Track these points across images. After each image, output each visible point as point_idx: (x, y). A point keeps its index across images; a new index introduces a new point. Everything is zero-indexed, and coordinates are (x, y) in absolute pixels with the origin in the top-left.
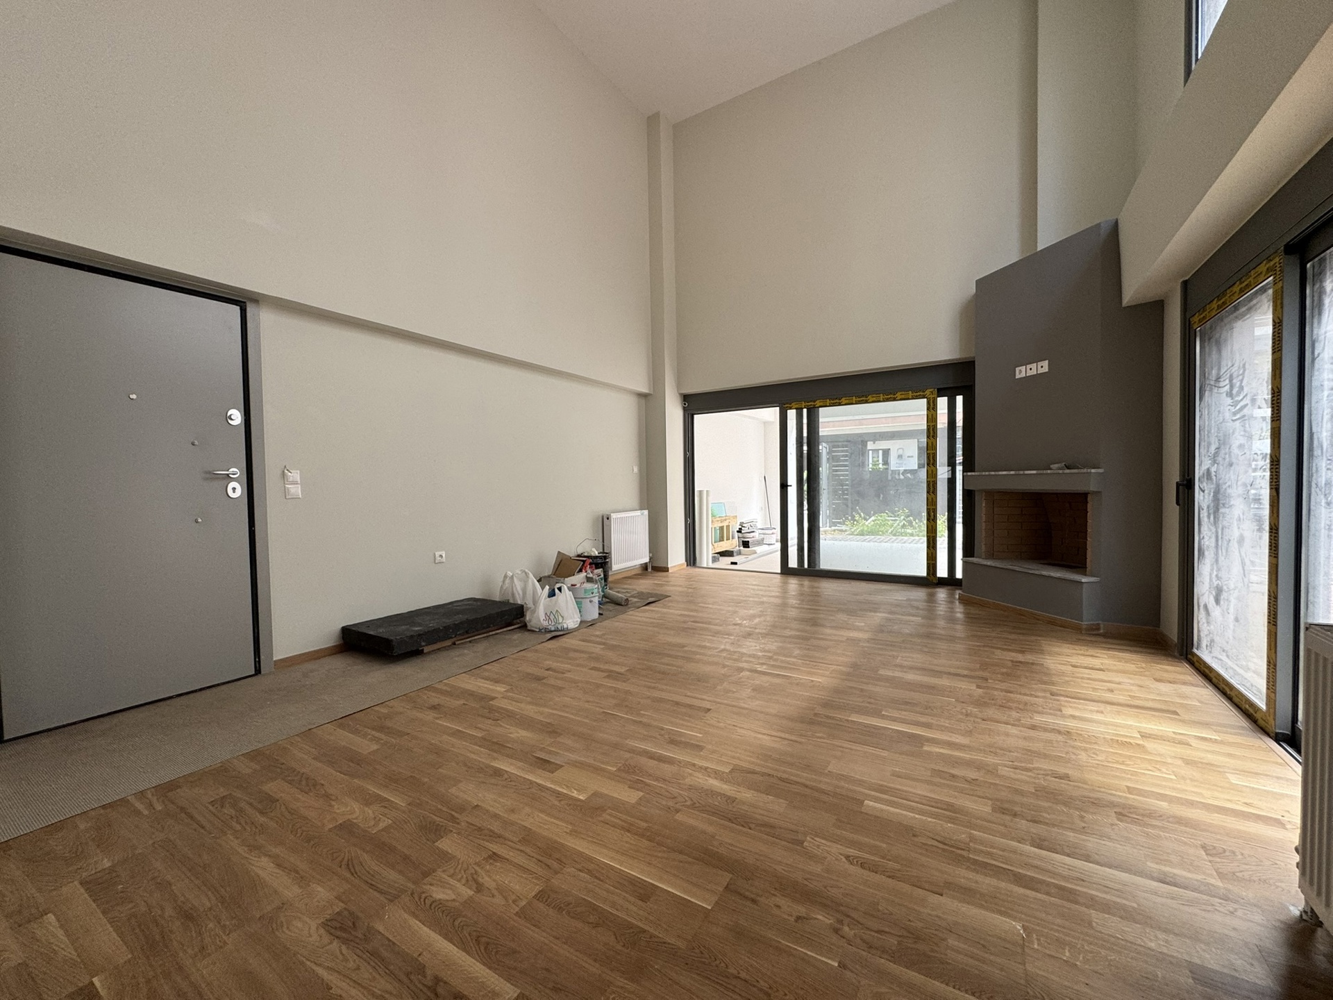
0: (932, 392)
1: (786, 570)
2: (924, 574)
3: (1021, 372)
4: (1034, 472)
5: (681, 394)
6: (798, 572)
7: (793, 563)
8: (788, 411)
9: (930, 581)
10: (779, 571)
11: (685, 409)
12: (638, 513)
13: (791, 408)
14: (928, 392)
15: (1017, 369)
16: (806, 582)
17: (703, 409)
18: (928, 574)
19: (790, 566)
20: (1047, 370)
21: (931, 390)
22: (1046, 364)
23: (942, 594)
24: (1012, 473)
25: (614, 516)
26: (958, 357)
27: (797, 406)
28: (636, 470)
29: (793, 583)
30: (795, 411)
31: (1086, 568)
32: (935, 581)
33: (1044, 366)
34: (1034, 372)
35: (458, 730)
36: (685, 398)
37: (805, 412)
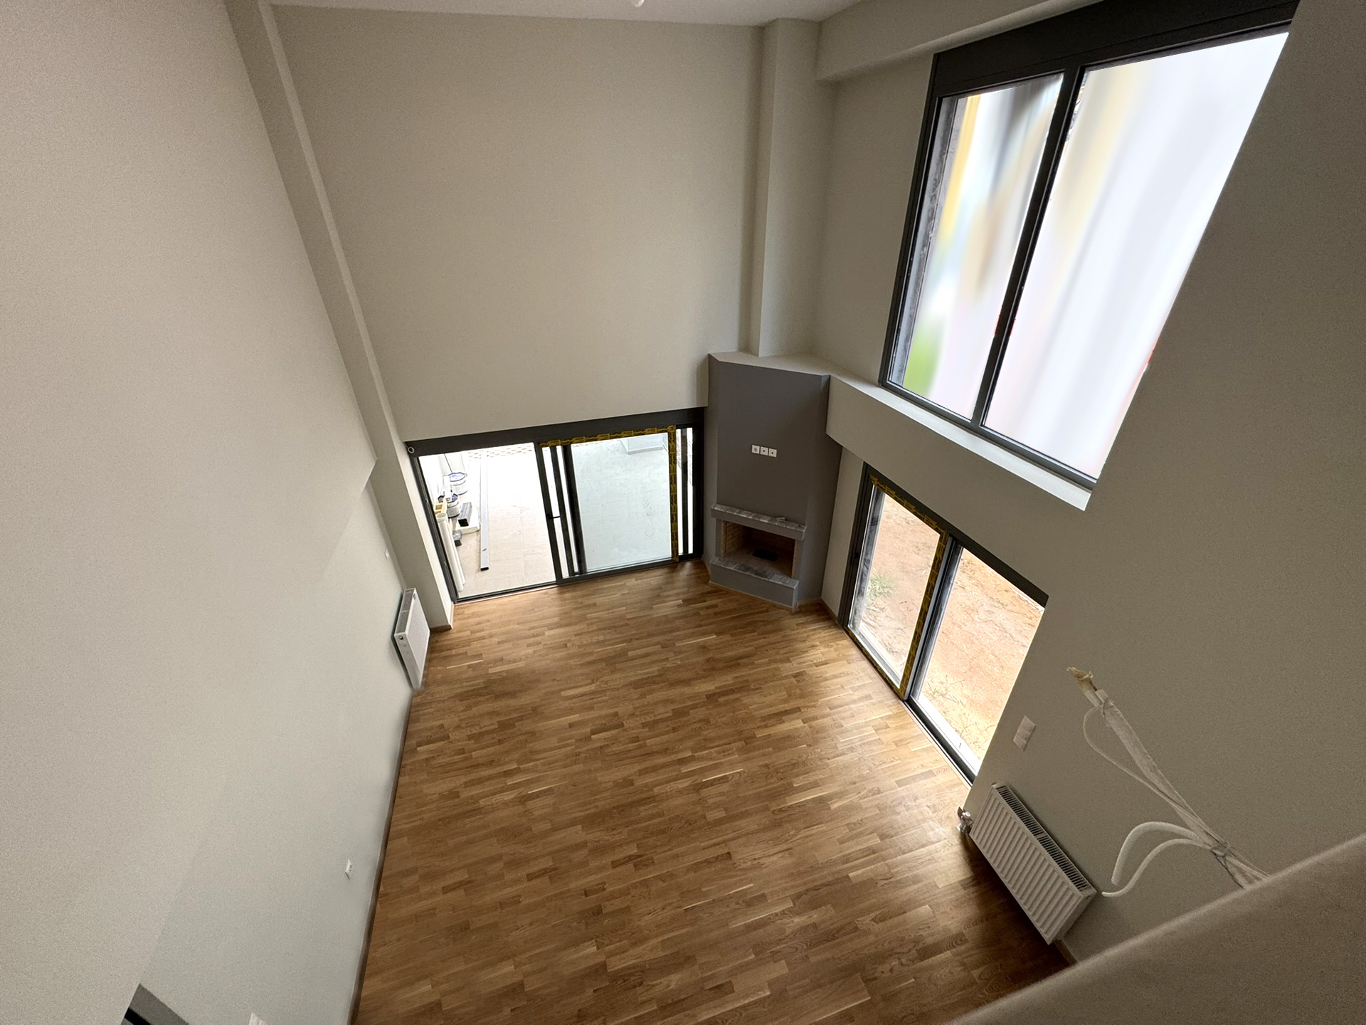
0: (672, 428)
1: (561, 583)
3: (756, 449)
4: (767, 520)
5: (404, 442)
6: (571, 582)
7: (565, 574)
9: (675, 562)
11: (410, 453)
13: (546, 445)
14: (669, 428)
15: (753, 446)
16: (580, 588)
17: (426, 450)
18: (673, 556)
19: (564, 578)
20: (776, 456)
21: (671, 426)
22: (775, 451)
23: (678, 564)
24: (751, 518)
26: (695, 406)
27: (553, 444)
28: (388, 555)
29: (569, 591)
30: (549, 447)
31: (791, 574)
32: (678, 560)
33: (773, 453)
34: (766, 454)
36: (408, 445)
37: (559, 449)
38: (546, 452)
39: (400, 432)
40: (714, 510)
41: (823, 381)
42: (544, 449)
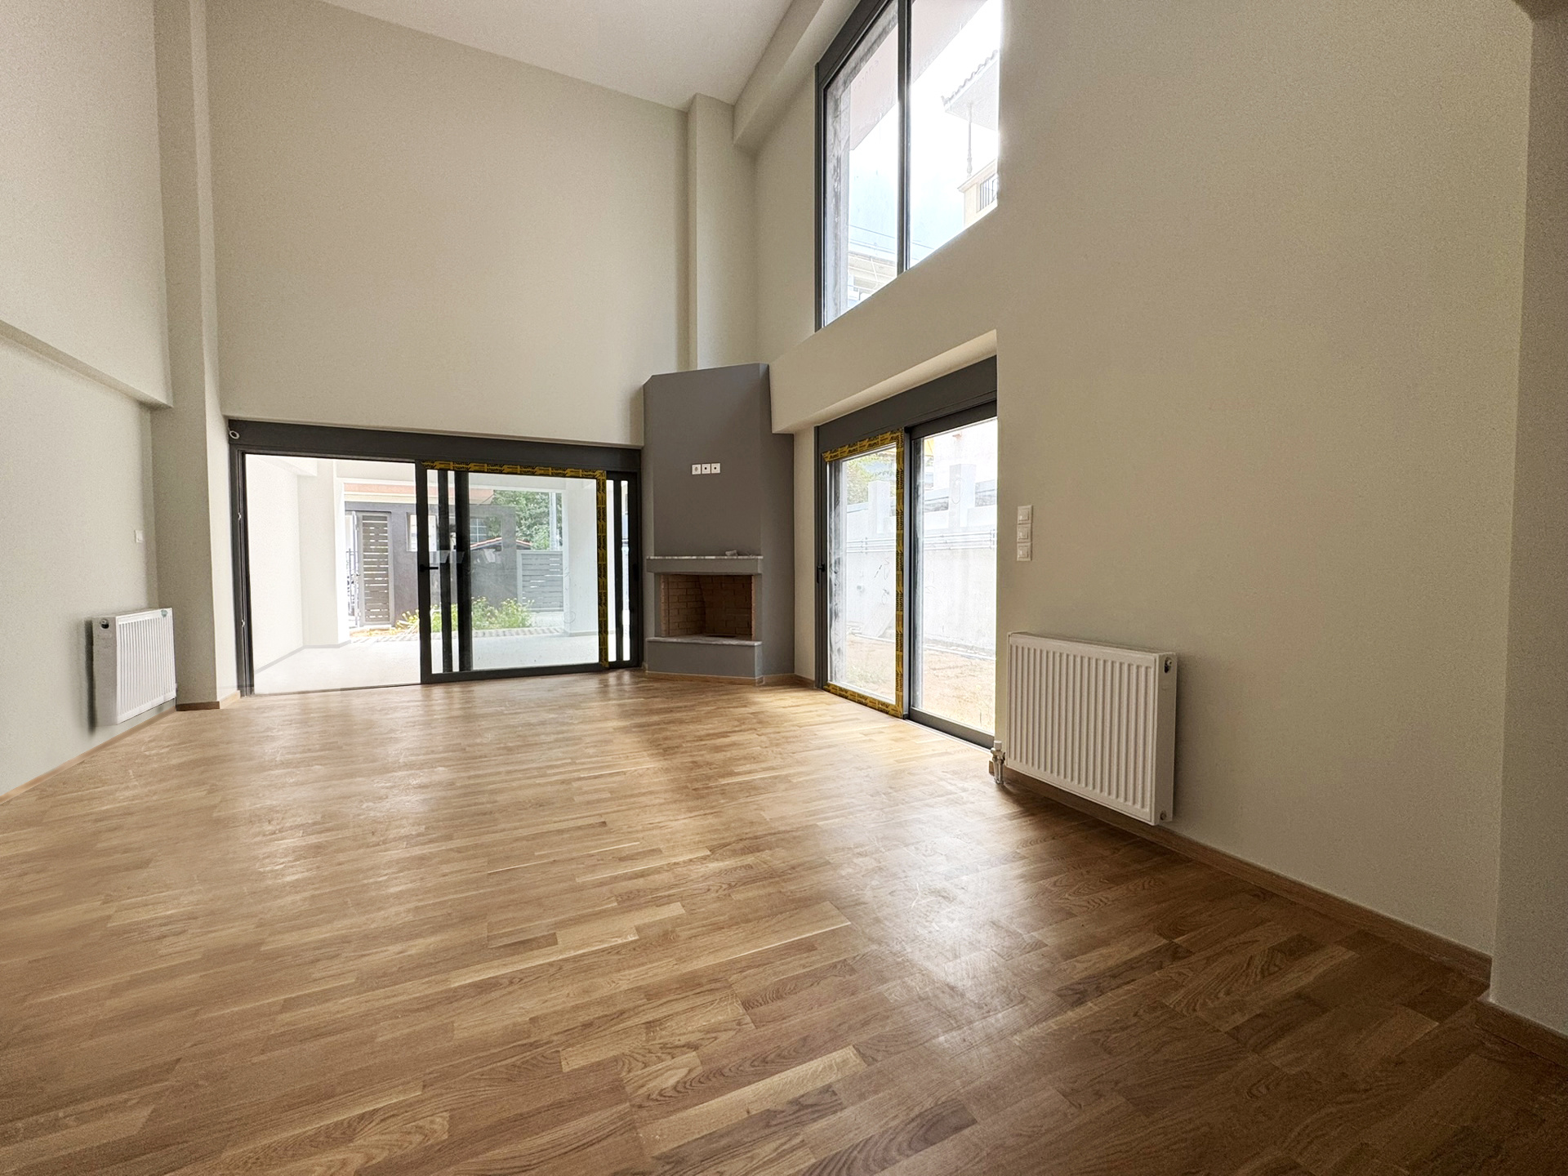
0: (602, 474)
1: (428, 678)
2: (596, 660)
3: (697, 470)
4: (713, 557)
5: (225, 417)
6: (447, 678)
7: (437, 667)
8: (428, 471)
9: (601, 667)
10: (419, 682)
11: (231, 442)
12: (158, 613)
13: (432, 468)
14: (598, 473)
15: (694, 467)
16: (456, 689)
17: (262, 448)
18: (600, 659)
19: (434, 672)
20: (719, 472)
21: (601, 471)
22: (718, 466)
23: (612, 677)
24: (694, 557)
25: (121, 621)
26: (628, 443)
27: (442, 466)
28: (140, 537)
29: (438, 691)
30: (437, 471)
31: (751, 635)
32: (607, 666)
33: (716, 468)
34: (708, 471)
35: (285, 1000)
36: (233, 424)
37: (451, 475)
38: (432, 476)
39: (223, 403)
40: (649, 559)
41: (762, 370)
42: (429, 472)
